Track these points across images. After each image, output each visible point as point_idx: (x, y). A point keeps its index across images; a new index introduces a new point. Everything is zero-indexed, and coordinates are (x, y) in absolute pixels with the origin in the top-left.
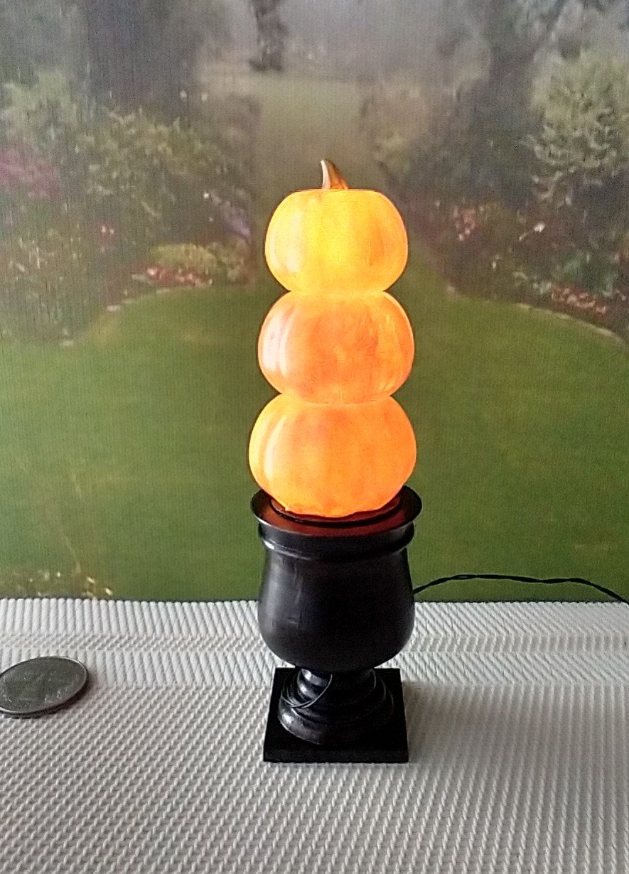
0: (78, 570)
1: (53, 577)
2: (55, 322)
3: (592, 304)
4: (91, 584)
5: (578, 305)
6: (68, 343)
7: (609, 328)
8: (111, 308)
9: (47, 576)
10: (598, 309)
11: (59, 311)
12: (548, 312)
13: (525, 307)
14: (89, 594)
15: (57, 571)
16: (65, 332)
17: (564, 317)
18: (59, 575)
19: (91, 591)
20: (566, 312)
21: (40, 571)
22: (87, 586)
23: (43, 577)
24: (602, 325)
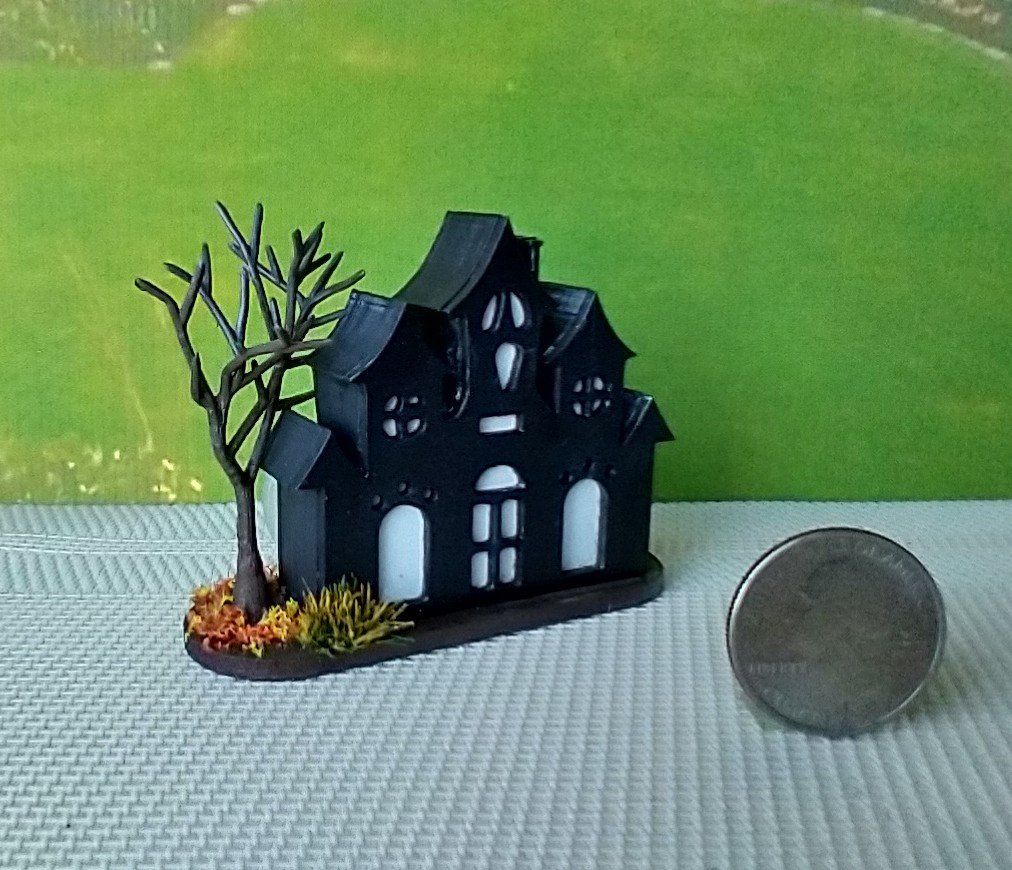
1: (107, 458)
3: (976, 10)
4: (168, 472)
5: (957, 10)
7: (1003, 48)
9: (97, 457)
10: (986, 18)
12: (911, 21)
14: (164, 489)
15: (115, 448)
17: (935, 29)
18: (117, 455)
19: (168, 484)
20: (935, 22)
21: (88, 450)
22: (161, 475)
23: (90, 457)
24: (992, 44)
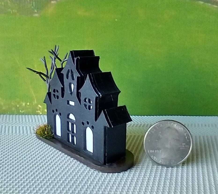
0: (36, 102)
1: (26, 105)
2: (32, 7)
4: (40, 108)
6: (36, 15)
8: (53, 2)
9: (24, 104)
11: (34, 3)
12: (210, 4)
13: (202, 3)
14: (39, 111)
15: (27, 102)
16: (36, 11)
17: (216, 6)
18: (28, 104)
21: (21, 103)
22: (38, 108)
